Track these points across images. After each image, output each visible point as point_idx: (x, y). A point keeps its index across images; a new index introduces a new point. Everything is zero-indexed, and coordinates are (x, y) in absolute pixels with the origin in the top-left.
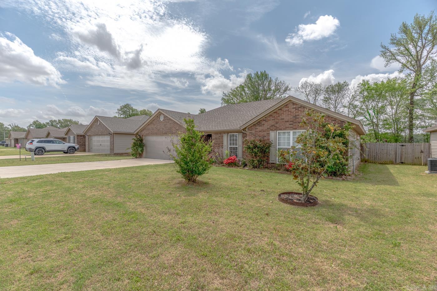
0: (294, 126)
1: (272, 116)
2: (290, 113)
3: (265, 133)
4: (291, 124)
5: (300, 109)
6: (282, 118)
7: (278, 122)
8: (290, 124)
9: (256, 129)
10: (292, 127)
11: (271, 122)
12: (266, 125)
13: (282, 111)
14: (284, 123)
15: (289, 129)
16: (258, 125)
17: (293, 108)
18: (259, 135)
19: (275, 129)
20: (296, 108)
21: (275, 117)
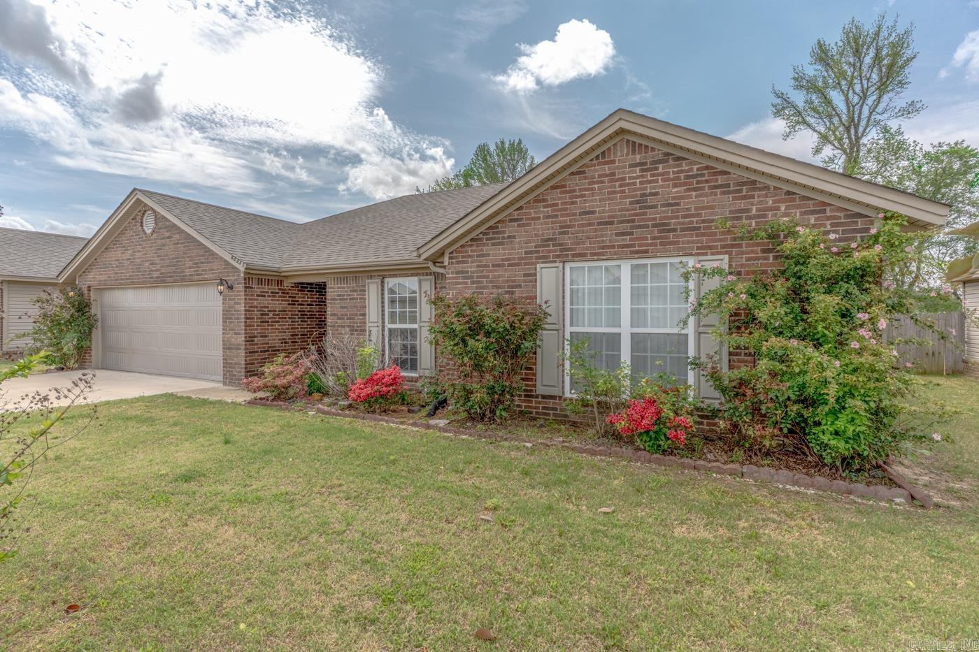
0: (637, 239)
1: (544, 200)
2: (621, 186)
3: (518, 273)
4: (623, 234)
5: (661, 166)
6: (588, 206)
7: (569, 227)
8: (617, 235)
9: (483, 255)
10: (628, 246)
11: (542, 228)
12: (522, 239)
13: (586, 178)
14: (596, 230)
15: (616, 253)
16: (492, 239)
17: (631, 166)
18: (491, 282)
19: (558, 256)
20: (645, 164)
21: (557, 205)
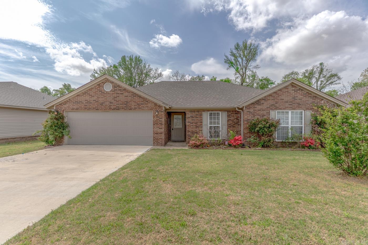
0: (293, 106)
1: (271, 95)
2: (290, 94)
3: (265, 112)
4: (290, 105)
5: (298, 91)
6: (282, 98)
7: (278, 102)
8: (289, 105)
9: (255, 108)
10: (291, 107)
11: (271, 102)
12: (266, 105)
13: (282, 92)
14: (284, 103)
15: (289, 109)
16: (257, 104)
17: (292, 90)
18: (257, 114)
19: (275, 109)
20: (295, 90)
21: (275, 97)
